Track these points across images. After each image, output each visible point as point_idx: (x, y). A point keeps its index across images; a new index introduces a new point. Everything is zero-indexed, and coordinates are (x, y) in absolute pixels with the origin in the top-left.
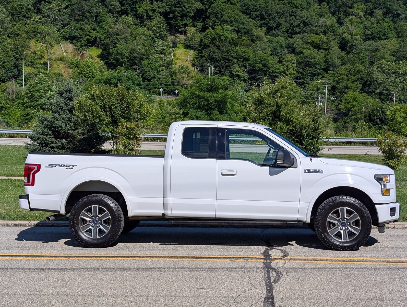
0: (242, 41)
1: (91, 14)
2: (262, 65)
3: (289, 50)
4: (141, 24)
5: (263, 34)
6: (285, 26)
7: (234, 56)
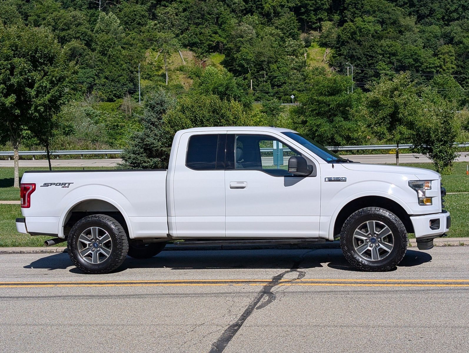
0: (388, 33)
1: (212, 15)
2: (413, 60)
3: (446, 40)
4: (268, 23)
5: (412, 24)
6: (440, 12)
7: (378, 52)
